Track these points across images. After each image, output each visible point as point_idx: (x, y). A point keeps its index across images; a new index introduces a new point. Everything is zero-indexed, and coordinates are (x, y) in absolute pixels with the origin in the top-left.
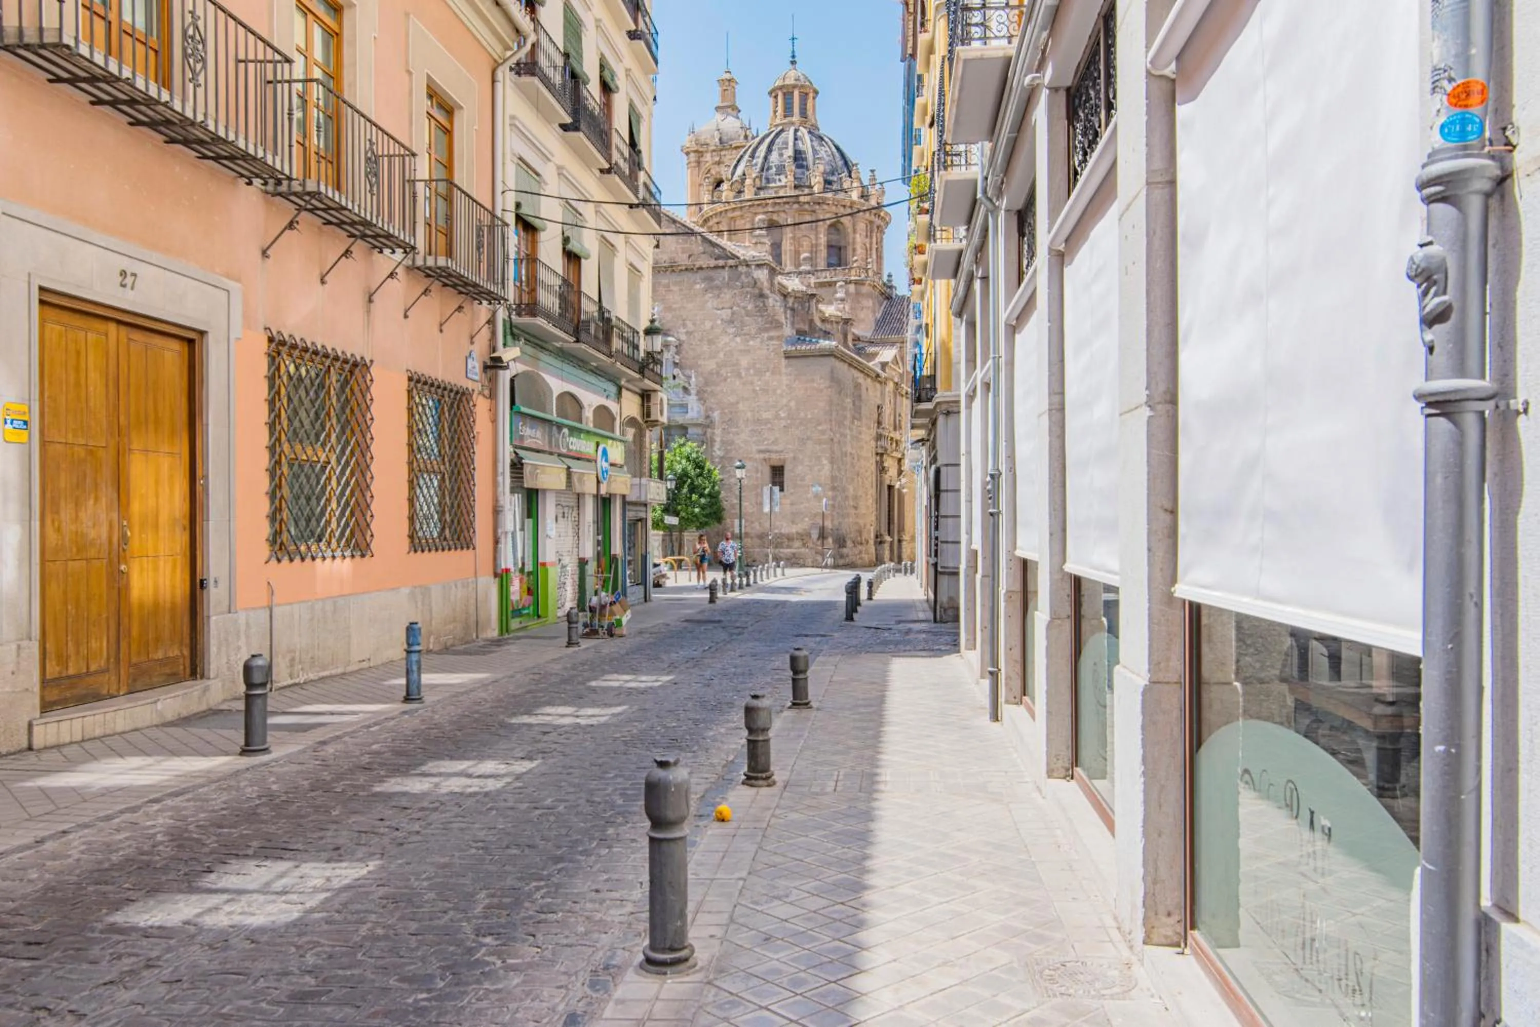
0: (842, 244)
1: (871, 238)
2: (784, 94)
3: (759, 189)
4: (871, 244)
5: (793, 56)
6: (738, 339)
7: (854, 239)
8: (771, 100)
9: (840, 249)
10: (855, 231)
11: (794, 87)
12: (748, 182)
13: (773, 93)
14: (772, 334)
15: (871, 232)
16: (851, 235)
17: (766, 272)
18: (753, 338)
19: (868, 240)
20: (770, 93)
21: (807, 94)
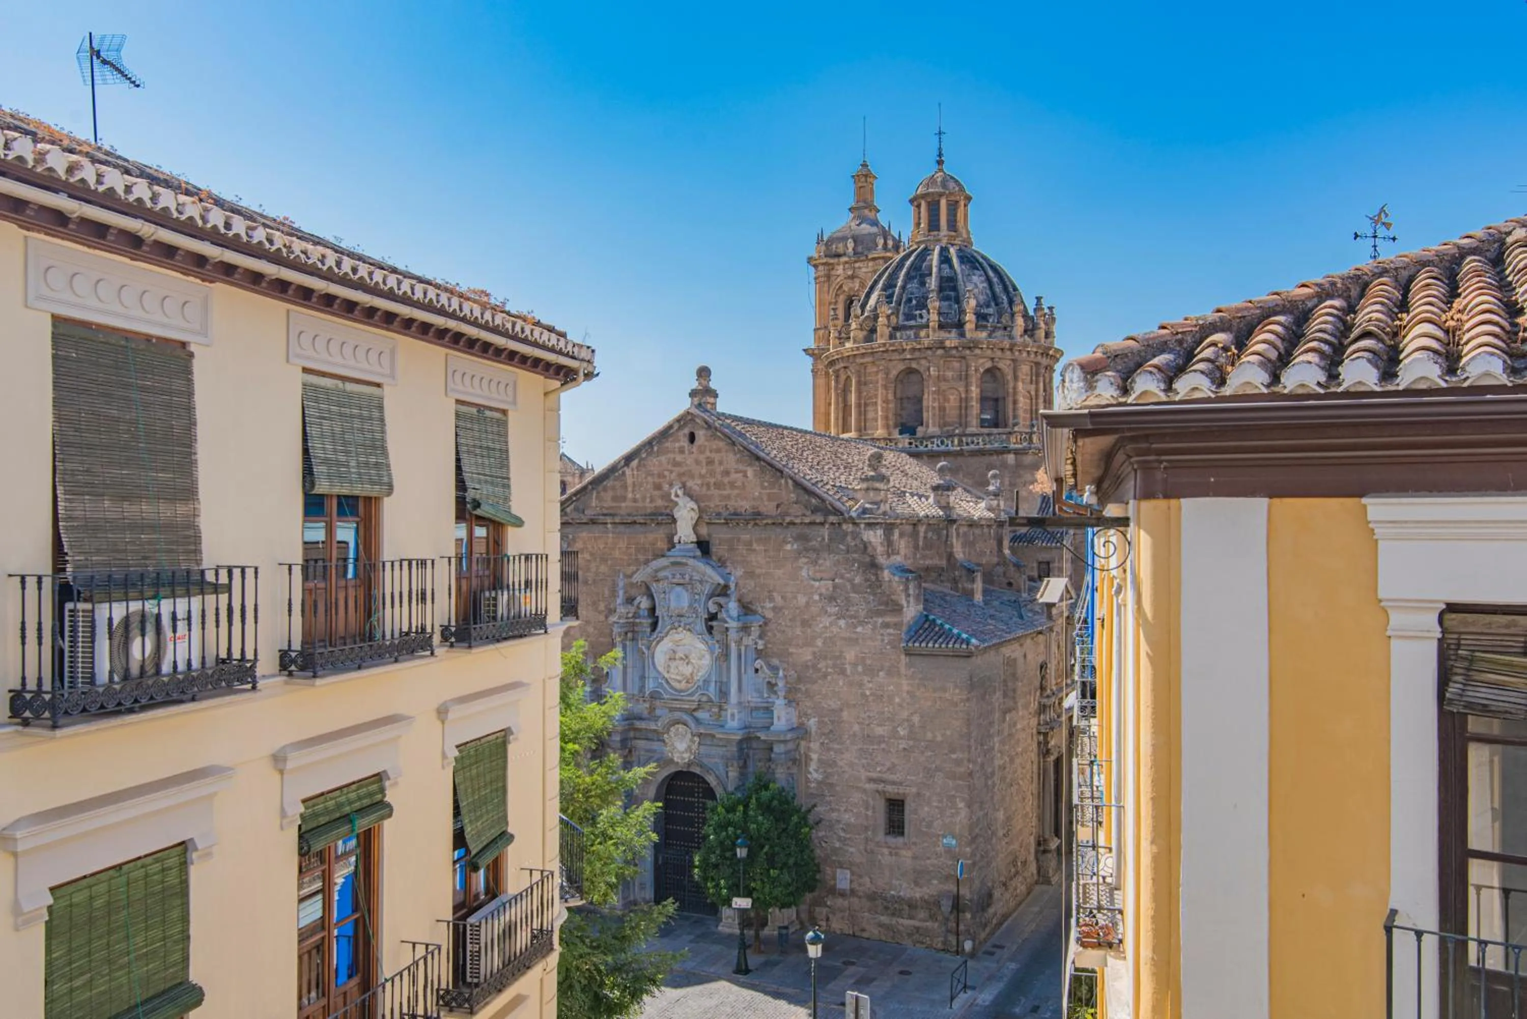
0: (1000, 394)
1: (1037, 383)
2: (929, 204)
3: (896, 328)
4: (1037, 391)
5: (940, 155)
6: (842, 623)
7: (1015, 388)
8: (912, 209)
9: (996, 400)
10: (1016, 378)
11: (941, 195)
12: (882, 320)
13: (914, 201)
14: (888, 619)
15: (1037, 375)
16: (1011, 385)
17: (880, 532)
18: (861, 623)
19: (1033, 387)
20: (911, 201)
21: (957, 202)
